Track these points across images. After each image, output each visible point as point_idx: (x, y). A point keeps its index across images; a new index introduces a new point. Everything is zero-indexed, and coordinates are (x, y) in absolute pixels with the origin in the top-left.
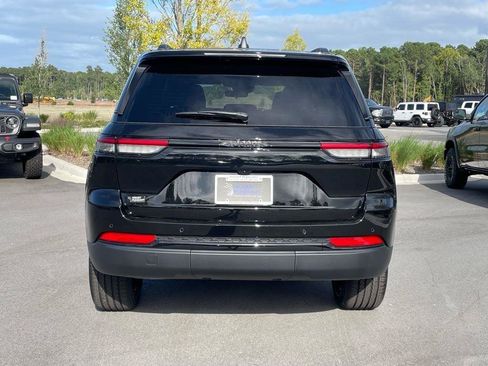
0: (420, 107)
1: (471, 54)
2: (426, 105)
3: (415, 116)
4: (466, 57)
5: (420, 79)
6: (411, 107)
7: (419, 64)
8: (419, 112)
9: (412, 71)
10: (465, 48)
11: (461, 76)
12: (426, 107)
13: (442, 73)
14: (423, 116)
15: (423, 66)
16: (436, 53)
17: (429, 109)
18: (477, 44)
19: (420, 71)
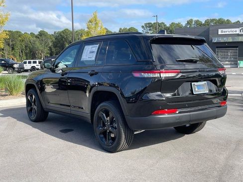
0: (35, 62)
1: (36, 37)
2: (37, 61)
3: (32, 67)
4: (35, 39)
5: (13, 49)
6: (30, 63)
7: (12, 41)
8: (35, 65)
9: (9, 45)
10: (34, 34)
11: (33, 47)
12: (38, 62)
13: (24, 46)
14: (37, 67)
15: (14, 43)
16: (20, 36)
17: (39, 63)
18: (39, 32)
19: (13, 45)
